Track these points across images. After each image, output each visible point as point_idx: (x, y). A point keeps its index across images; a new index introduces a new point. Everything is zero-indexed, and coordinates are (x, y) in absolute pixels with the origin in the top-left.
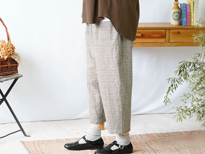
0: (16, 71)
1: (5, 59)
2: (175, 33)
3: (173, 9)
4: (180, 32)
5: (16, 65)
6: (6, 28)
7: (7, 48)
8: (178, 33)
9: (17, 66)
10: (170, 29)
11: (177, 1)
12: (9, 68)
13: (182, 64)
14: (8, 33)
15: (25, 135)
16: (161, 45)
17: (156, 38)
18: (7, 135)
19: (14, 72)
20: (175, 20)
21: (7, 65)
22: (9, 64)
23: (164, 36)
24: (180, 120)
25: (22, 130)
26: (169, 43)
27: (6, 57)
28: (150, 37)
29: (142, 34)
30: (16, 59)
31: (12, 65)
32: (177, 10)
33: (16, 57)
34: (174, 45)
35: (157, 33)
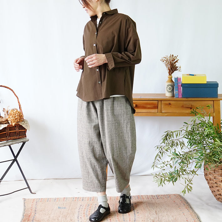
0: (25, 136)
1: (13, 125)
2: (166, 104)
3: (167, 82)
4: (171, 104)
5: (25, 130)
6: (18, 98)
7: (15, 116)
8: (169, 104)
9: (25, 132)
10: (162, 101)
11: (171, 75)
12: (17, 133)
13: (167, 133)
14: (19, 102)
15: (31, 192)
16: (154, 115)
17: (149, 108)
18: (13, 193)
19: (23, 136)
20: (169, 92)
21: (15, 131)
22: (17, 130)
23: (156, 107)
24: (161, 185)
25: (29, 187)
26: (161, 113)
27: (13, 124)
28: (144, 108)
29: (136, 105)
30: (23, 126)
31: (20, 131)
32: (170, 83)
33: (24, 123)
34: (166, 115)
35: (149, 104)
